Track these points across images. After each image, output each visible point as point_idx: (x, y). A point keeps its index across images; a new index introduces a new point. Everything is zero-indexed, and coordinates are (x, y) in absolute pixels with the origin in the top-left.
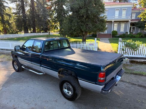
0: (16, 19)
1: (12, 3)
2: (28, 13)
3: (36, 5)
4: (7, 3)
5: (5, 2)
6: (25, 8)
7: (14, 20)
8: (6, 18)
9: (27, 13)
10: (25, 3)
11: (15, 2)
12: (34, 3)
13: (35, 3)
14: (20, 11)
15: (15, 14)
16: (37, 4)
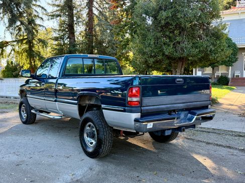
0: (56, 49)
1: (51, 19)
2: (80, 38)
3: (96, 22)
4: (42, 19)
5: (39, 17)
6: (75, 29)
7: (52, 52)
8: (37, 47)
9: (77, 38)
10: (75, 19)
11: (58, 18)
12: (93, 18)
13: (95, 17)
14: (64, 34)
15: (56, 39)
16: (100, 20)
